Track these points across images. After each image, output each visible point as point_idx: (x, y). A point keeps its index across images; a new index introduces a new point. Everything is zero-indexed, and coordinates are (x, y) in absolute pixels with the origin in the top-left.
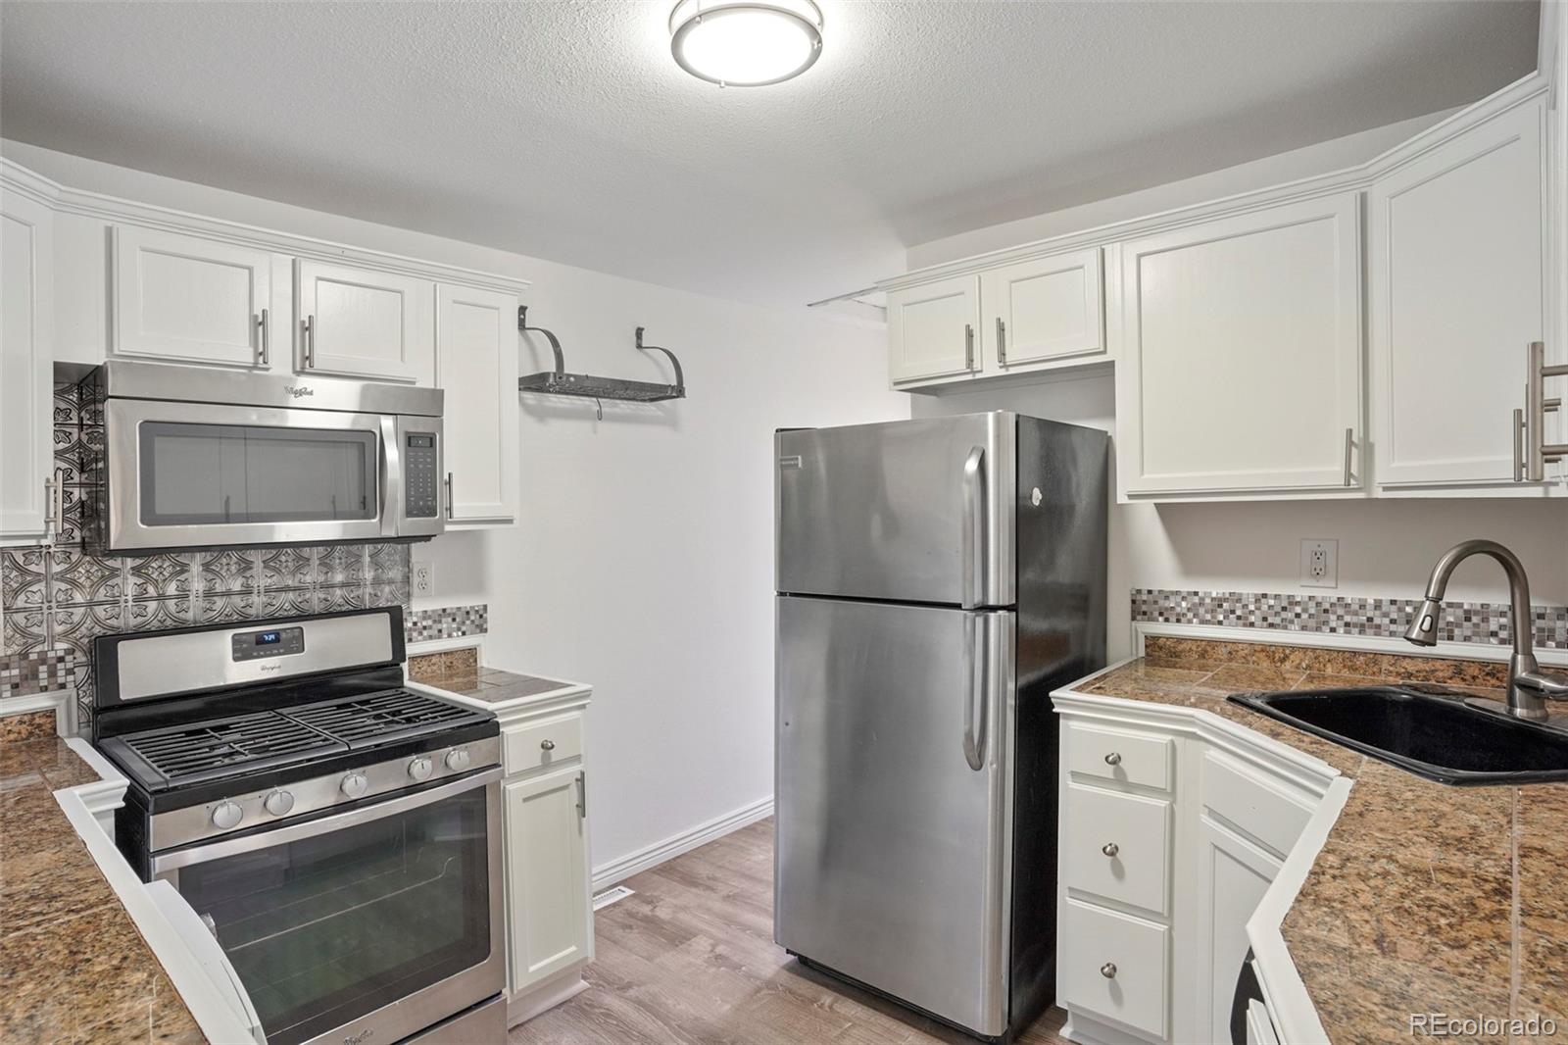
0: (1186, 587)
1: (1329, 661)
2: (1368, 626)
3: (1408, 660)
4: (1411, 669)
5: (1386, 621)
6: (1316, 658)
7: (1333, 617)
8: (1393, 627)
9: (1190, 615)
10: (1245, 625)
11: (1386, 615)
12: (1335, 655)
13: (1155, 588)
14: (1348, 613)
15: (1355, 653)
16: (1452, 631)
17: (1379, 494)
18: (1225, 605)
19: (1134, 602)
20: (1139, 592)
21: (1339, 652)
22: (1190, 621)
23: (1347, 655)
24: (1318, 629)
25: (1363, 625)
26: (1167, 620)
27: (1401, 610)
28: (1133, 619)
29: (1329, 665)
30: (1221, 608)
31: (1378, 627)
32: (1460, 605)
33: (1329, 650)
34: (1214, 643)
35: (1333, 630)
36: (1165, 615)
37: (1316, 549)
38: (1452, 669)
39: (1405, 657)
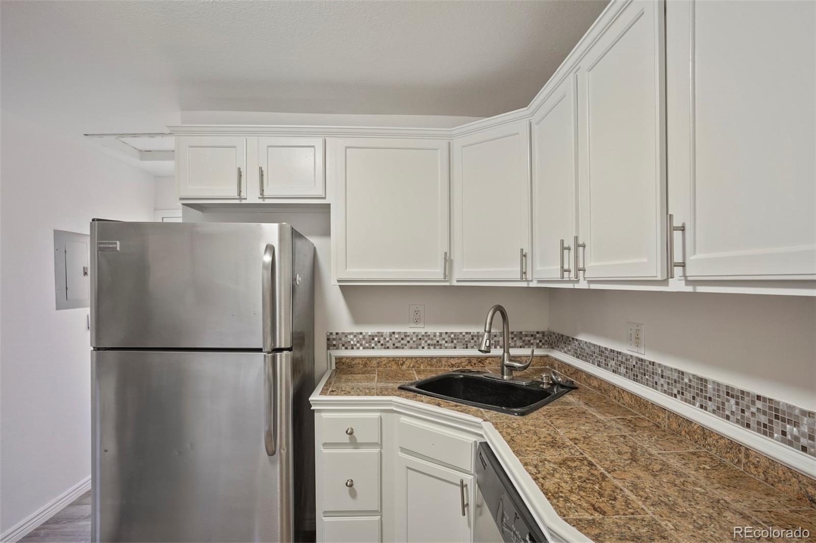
0: (356, 330)
1: (422, 363)
2: (437, 345)
3: (452, 359)
4: (453, 363)
5: (444, 342)
6: (416, 362)
7: (423, 342)
8: (446, 345)
9: (358, 345)
10: (385, 348)
11: (444, 339)
12: (424, 359)
13: (340, 331)
14: (429, 339)
15: (432, 358)
16: (467, 345)
17: (455, 283)
18: (376, 339)
19: (328, 339)
20: (331, 334)
21: (425, 358)
22: (358, 348)
23: (429, 359)
24: (417, 348)
25: (435, 345)
26: (346, 348)
27: (449, 336)
28: (328, 349)
29: (422, 365)
30: (372, 341)
31: (441, 345)
32: (470, 333)
33: (421, 358)
34: (370, 359)
35: (423, 348)
36: (346, 346)
37: (416, 309)
38: (467, 361)
39: (451, 358)
